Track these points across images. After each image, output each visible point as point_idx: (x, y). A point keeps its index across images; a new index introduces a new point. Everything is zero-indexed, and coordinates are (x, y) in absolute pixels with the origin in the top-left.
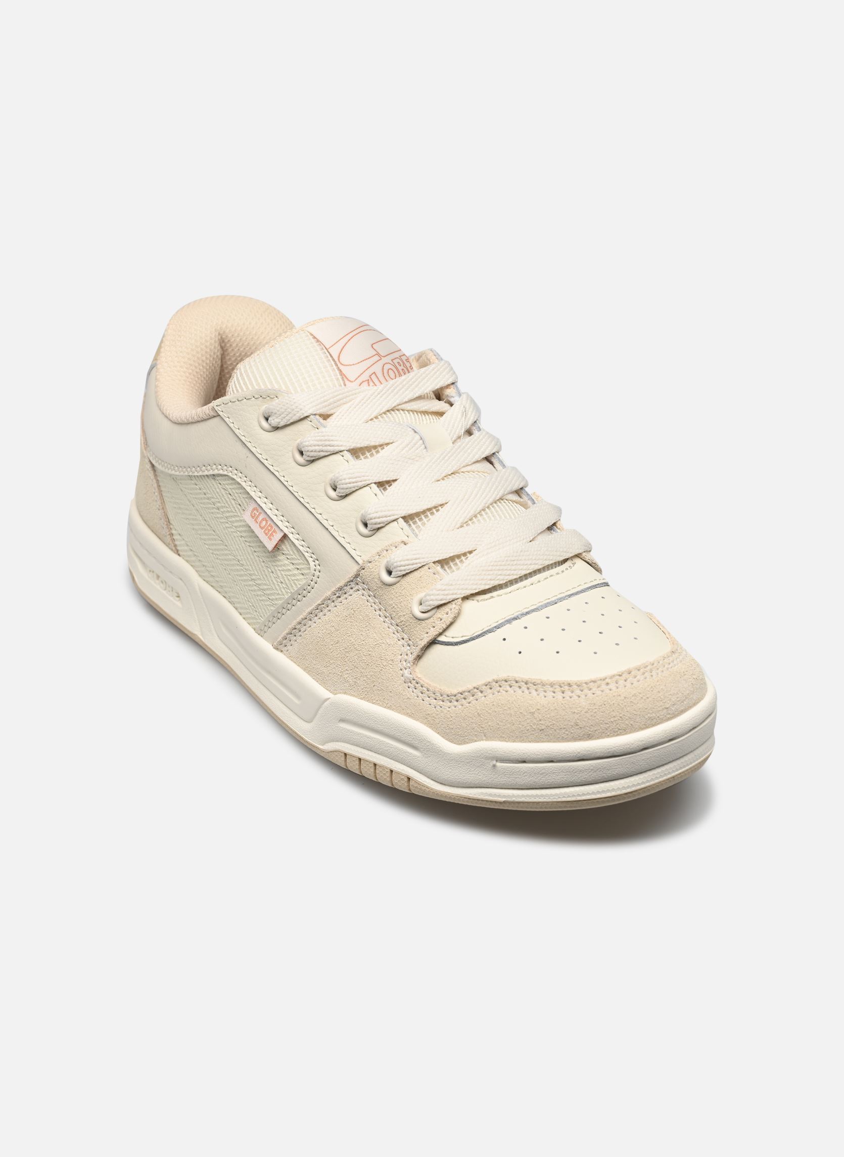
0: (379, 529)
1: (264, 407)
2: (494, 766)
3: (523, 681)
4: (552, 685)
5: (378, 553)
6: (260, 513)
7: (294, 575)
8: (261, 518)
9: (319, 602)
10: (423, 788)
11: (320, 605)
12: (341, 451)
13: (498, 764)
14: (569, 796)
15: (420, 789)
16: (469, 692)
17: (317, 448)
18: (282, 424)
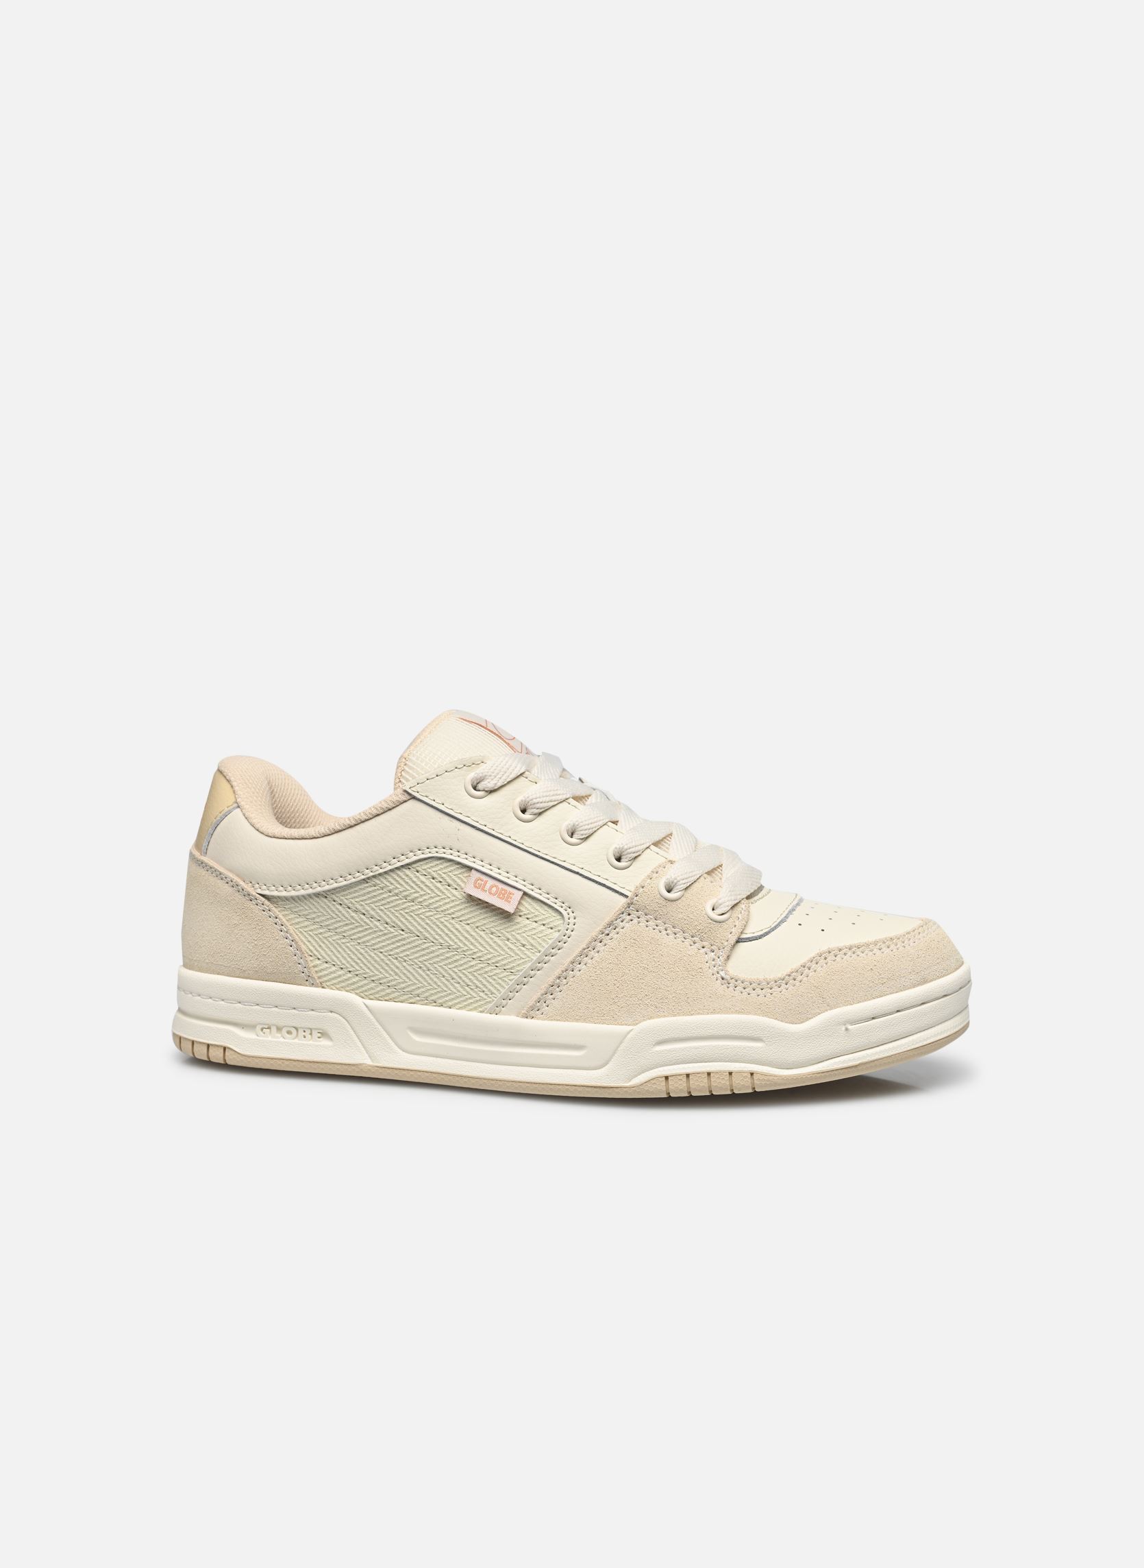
0: (636, 857)
1: (472, 775)
2: (847, 1029)
3: (846, 948)
4: (876, 943)
5: (649, 876)
6: (486, 882)
7: (541, 932)
8: (488, 885)
9: (584, 946)
10: (771, 1078)
11: (584, 949)
12: (567, 799)
13: (850, 1027)
14: (917, 1043)
15: (768, 1080)
16: (797, 971)
17: (548, 799)
18: (499, 784)
